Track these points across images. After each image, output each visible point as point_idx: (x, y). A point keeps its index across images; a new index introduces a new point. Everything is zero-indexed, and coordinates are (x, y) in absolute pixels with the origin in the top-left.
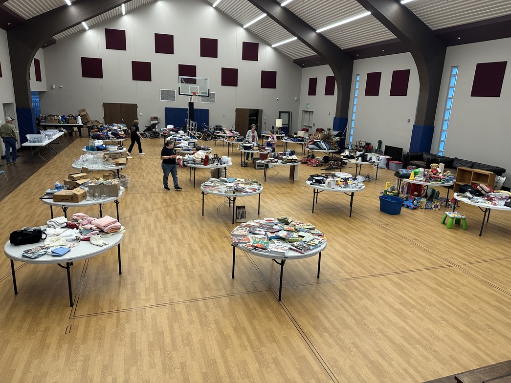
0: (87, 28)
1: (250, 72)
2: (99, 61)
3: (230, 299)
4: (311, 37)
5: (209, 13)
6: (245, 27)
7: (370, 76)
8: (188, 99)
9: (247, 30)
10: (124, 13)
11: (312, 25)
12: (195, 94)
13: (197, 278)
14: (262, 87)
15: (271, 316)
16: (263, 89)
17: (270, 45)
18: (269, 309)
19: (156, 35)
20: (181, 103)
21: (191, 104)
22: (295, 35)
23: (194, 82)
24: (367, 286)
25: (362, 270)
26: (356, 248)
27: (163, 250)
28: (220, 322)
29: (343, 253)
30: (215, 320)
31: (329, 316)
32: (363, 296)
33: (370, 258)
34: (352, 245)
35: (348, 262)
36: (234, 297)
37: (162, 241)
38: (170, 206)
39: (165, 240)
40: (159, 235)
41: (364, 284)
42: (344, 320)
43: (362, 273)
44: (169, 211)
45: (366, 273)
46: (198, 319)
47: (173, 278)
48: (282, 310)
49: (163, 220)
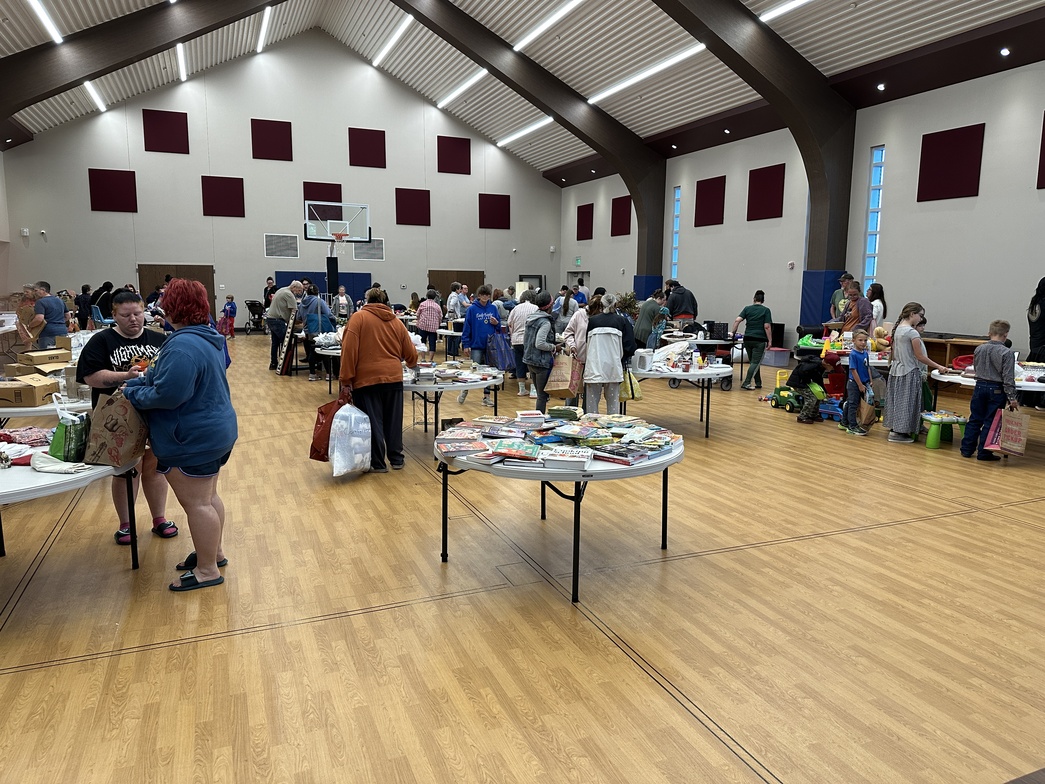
0: (103, 108)
1: (456, 198)
2: (130, 177)
3: (440, 607)
4: (579, 113)
5: (364, 81)
7: (701, 187)
8: (325, 250)
9: (445, 111)
10: (183, 77)
11: (578, 88)
12: (339, 237)
13: (348, 567)
14: (483, 225)
15: (557, 637)
16: (483, 230)
17: (494, 143)
18: (549, 623)
19: (254, 121)
20: (310, 261)
21: (332, 262)
22: (548, 111)
23: (337, 214)
24: (789, 558)
25: (767, 528)
26: (739, 490)
27: (256, 514)
28: (415, 660)
29: (710, 500)
30: (400, 657)
31: (714, 628)
32: (788, 581)
33: (778, 506)
34: (727, 485)
35: (728, 515)
36: (452, 602)
37: (256, 499)
38: (281, 436)
39: (264, 497)
40: (249, 487)
41: (782, 555)
42: (758, 634)
43: (770, 535)
44: (276, 444)
45: (778, 533)
46: (350, 658)
47: (281, 571)
48: (587, 623)
49: (261, 460)
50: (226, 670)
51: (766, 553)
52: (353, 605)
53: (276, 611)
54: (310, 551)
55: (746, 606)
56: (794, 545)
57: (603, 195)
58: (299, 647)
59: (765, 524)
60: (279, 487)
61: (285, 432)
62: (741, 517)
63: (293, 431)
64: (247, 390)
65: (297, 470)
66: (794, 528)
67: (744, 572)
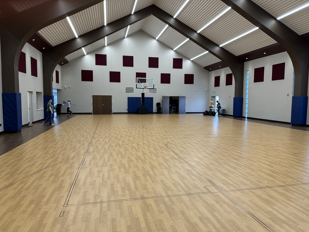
0: (86, 54)
1: (177, 75)
2: (91, 72)
3: (190, 197)
4: (216, 50)
5: (154, 43)
6: (174, 50)
7: (256, 70)
8: (141, 91)
9: (175, 51)
10: (106, 45)
11: (216, 42)
12: (145, 87)
13: (160, 182)
14: (185, 83)
15: (229, 210)
16: (185, 84)
17: (189, 59)
19: (124, 56)
20: (137, 94)
21: (143, 94)
22: (207, 49)
23: (144, 81)
24: (302, 190)
25: (292, 180)
26: (280, 167)
27: (132, 165)
28: (185, 213)
29: (271, 170)
30: (180, 211)
31: (281, 211)
32: (304, 198)
33: (294, 172)
34: (275, 165)
35: (278, 175)
36: (193, 196)
37: (131, 161)
38: (134, 143)
39: (133, 160)
40: (128, 157)
41: (300, 189)
42: (297, 214)
43: (294, 182)
44: (133, 145)
45: (297, 182)
46: (166, 210)
47: (141, 182)
48: (237, 206)
49: (130, 150)
50: (131, 210)
51: (293, 188)
52: (164, 194)
53: (142, 194)
54: (148, 177)
55: (290, 205)
56: (303, 186)
57: (223, 74)
58: (151, 205)
59: (291, 178)
60: (136, 158)
61: (135, 142)
62: (283, 176)
63: (137, 142)
64: (123, 130)
65: (140, 153)
66: (302, 180)
67: (287, 194)
